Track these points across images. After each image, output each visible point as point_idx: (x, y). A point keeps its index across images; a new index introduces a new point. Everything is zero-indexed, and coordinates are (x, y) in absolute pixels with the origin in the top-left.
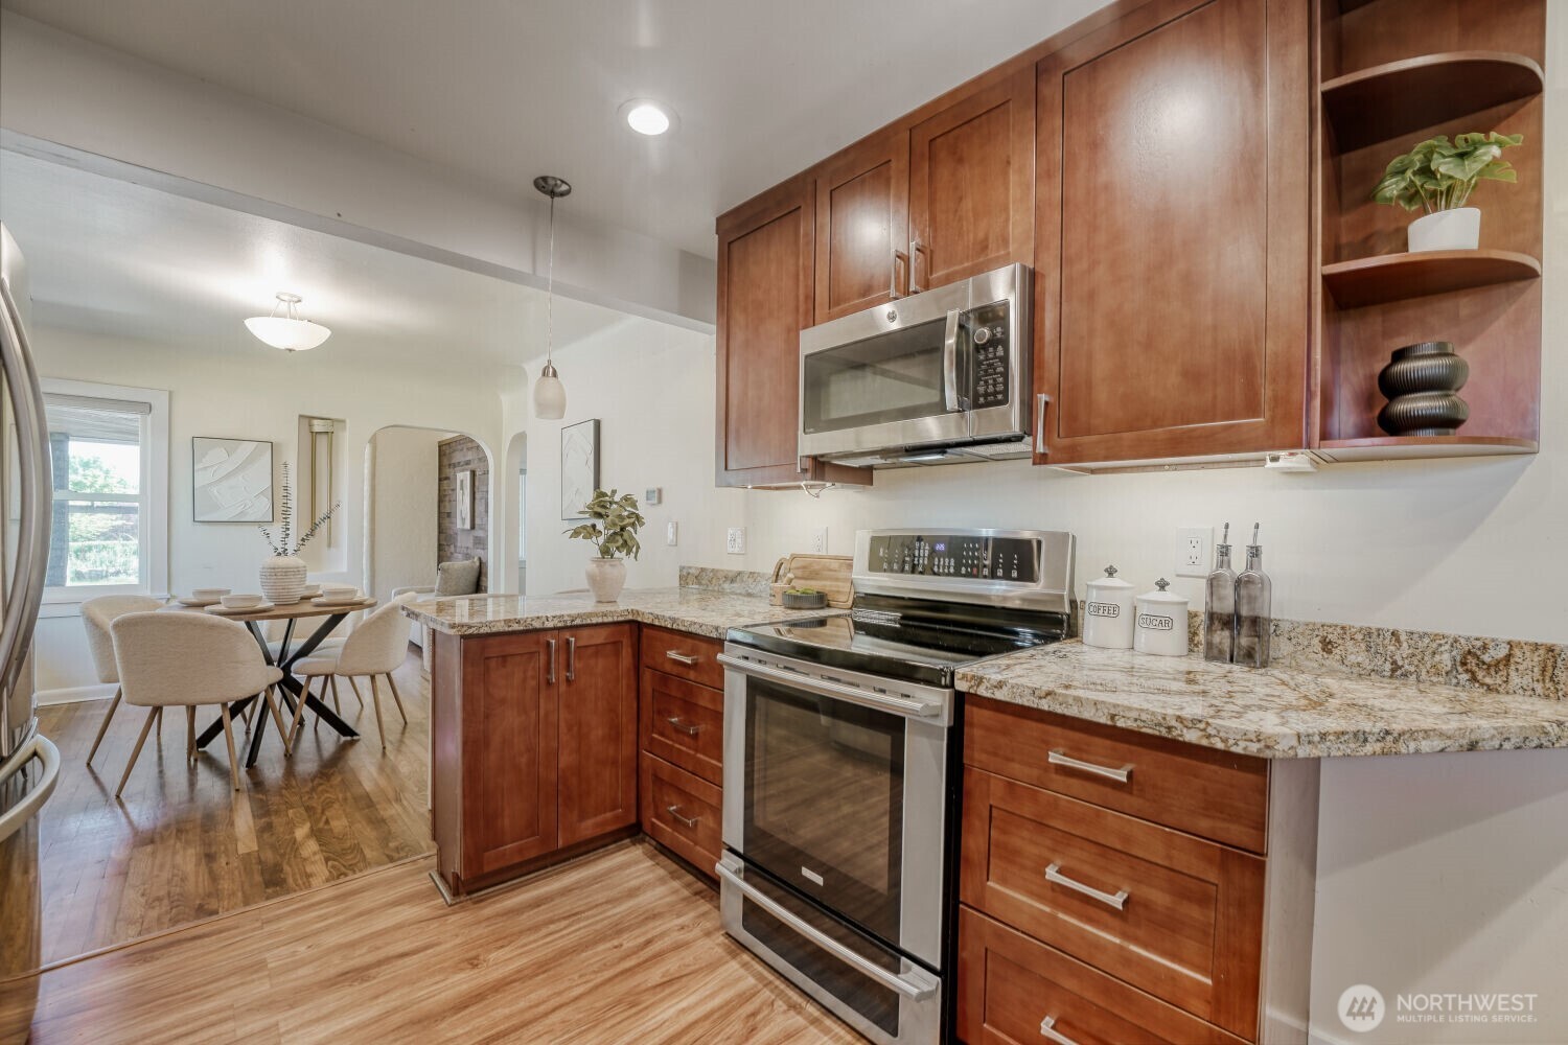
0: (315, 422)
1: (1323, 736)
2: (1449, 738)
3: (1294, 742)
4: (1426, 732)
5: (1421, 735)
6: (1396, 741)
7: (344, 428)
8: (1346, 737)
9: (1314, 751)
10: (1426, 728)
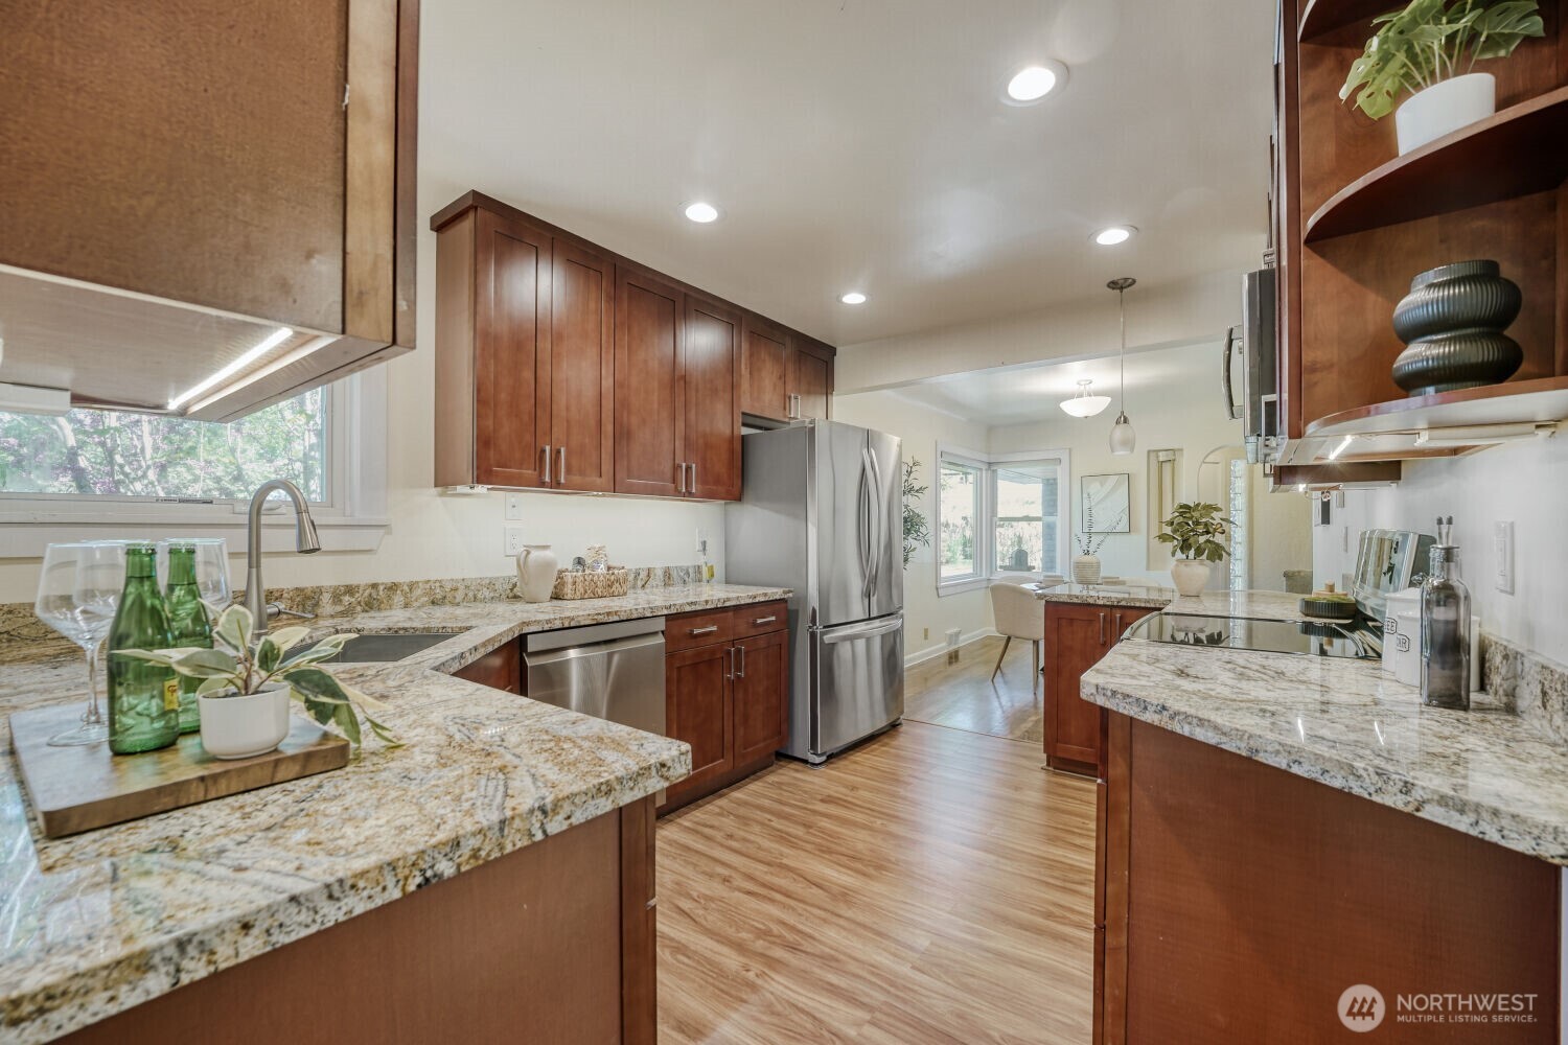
0: (1160, 454)
1: (1114, 693)
2: (1224, 734)
3: (1094, 691)
4: (1200, 720)
5: (1195, 721)
6: (1172, 718)
7: (1182, 455)
8: (1131, 700)
9: (1107, 703)
10: (1201, 716)
